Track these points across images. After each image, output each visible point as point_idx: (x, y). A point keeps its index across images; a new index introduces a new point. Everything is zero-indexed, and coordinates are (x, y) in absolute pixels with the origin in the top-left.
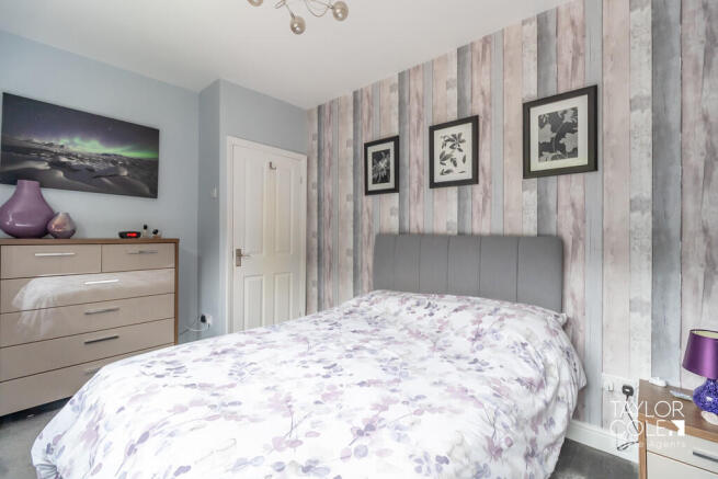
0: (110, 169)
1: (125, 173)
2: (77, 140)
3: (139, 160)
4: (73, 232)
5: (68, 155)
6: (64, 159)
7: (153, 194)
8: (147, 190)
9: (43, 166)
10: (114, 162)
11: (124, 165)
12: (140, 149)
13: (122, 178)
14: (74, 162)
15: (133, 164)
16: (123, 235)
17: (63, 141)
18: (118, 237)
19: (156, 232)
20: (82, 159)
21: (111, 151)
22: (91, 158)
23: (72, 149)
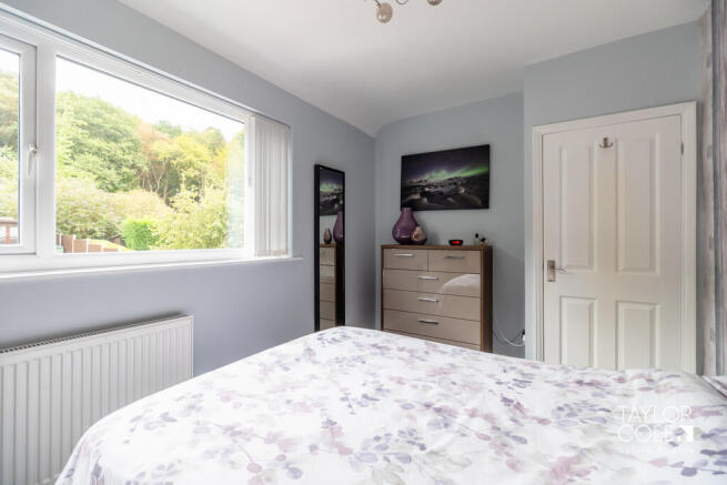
0: (453, 190)
1: (463, 191)
2: (434, 174)
3: (473, 177)
4: (426, 240)
5: (429, 186)
6: (427, 189)
7: (485, 204)
8: (480, 202)
9: (417, 197)
10: (455, 184)
11: (462, 185)
12: (473, 167)
13: (461, 196)
14: (432, 190)
15: (469, 181)
16: (451, 242)
17: (427, 177)
18: (448, 244)
19: (483, 240)
20: (436, 187)
21: (453, 175)
22: (442, 185)
23: (432, 181)
